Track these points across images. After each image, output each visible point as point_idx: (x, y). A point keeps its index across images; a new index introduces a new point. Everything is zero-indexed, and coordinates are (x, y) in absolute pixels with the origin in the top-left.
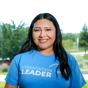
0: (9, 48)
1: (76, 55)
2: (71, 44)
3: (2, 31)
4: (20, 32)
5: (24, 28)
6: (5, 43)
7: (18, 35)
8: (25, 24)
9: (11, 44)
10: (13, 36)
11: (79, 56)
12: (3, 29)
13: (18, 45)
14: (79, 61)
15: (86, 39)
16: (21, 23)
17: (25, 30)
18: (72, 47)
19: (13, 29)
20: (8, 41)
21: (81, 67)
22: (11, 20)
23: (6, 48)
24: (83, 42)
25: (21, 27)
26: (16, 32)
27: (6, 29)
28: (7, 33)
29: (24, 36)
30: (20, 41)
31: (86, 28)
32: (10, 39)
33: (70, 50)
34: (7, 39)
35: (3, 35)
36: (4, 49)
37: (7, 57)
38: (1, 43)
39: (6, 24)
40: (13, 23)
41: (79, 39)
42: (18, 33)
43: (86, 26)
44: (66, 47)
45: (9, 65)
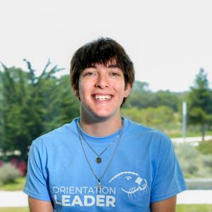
0: (18, 126)
1: (181, 144)
2: (167, 117)
3: (2, 85)
4: (45, 88)
5: (54, 78)
6: (10, 116)
7: (40, 95)
8: (58, 68)
9: (24, 116)
10: (28, 97)
11: (186, 146)
12: (4, 80)
13: (40, 120)
14: (188, 158)
15: (203, 106)
16: (47, 66)
17: (57, 83)
18: (171, 125)
19: (30, 82)
20: (17, 110)
21: (191, 173)
22: (25, 60)
23: (10, 125)
24: (197, 111)
25: (47, 76)
26: (37, 87)
27: (11, 81)
28: (15, 90)
29: (55, 97)
30: (44, 111)
31: (203, 79)
32: (21, 104)
33: (166, 132)
34: (14, 105)
35: (4, 95)
36: (7, 128)
37: (15, 149)
39: (13, 69)
40: (29, 67)
41: (188, 105)
42: (40, 91)
43: (204, 74)
44: (157, 124)
45: (18, 166)
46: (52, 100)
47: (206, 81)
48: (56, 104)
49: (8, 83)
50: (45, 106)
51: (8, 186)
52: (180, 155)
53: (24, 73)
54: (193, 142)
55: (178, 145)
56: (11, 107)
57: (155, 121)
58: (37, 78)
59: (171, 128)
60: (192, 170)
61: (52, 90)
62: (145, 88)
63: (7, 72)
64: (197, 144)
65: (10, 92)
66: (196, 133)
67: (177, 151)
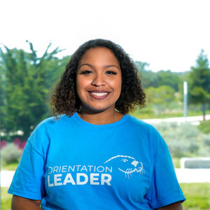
0: (20, 108)
1: (182, 124)
2: (168, 97)
3: (4, 67)
4: (47, 69)
5: (56, 58)
6: (12, 96)
7: (42, 76)
8: (59, 49)
9: (26, 97)
10: (31, 78)
11: (188, 126)
12: (6, 61)
13: (42, 100)
14: (189, 137)
15: (204, 85)
16: (49, 46)
17: (59, 64)
18: (172, 104)
19: (32, 63)
20: (19, 91)
21: (192, 152)
22: (27, 41)
23: (14, 106)
24: (198, 91)
25: (49, 57)
26: (39, 69)
27: (13, 61)
28: (16, 70)
30: (46, 91)
31: (204, 58)
32: (23, 85)
33: (167, 111)
34: (16, 86)
35: (7, 76)
36: (10, 109)
37: (18, 130)
38: (3, 96)
39: (15, 50)
40: (32, 48)
41: (188, 85)
42: (42, 71)
43: (204, 54)
44: (158, 104)
45: (21, 147)
47: (206, 60)
49: (10, 64)
50: (47, 87)
51: (11, 166)
52: (181, 135)
53: (27, 53)
54: (194, 121)
55: (179, 124)
56: (14, 89)
57: (156, 100)
58: (39, 59)
59: (173, 108)
60: (194, 149)
61: (54, 71)
62: (147, 68)
63: (10, 53)
64: (198, 124)
65: (12, 73)
66: (198, 112)
67: (178, 130)
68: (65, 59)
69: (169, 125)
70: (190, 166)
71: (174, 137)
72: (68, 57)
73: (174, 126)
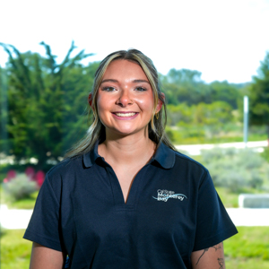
1: (241, 151)
2: (224, 116)
5: (80, 66)
7: (62, 88)
8: (85, 53)
10: (48, 91)
11: (250, 153)
14: (250, 167)
16: (71, 50)
17: (85, 72)
18: (229, 125)
19: (49, 71)
20: (32, 107)
21: (254, 186)
22: (43, 43)
24: (262, 109)
25: (71, 63)
26: (58, 78)
27: (26, 69)
28: (29, 81)
29: (81, 91)
30: (68, 108)
32: (38, 99)
33: (222, 134)
34: (29, 100)
39: (28, 54)
41: (250, 100)
42: (63, 82)
44: (211, 125)
45: (34, 178)
46: (77, 94)
48: (82, 99)
50: (71, 103)
51: (22, 203)
52: (239, 165)
53: (43, 59)
54: (257, 148)
55: (237, 151)
56: (26, 103)
57: (209, 120)
58: (58, 66)
59: (228, 131)
60: (256, 184)
61: (77, 82)
62: (196, 79)
63: (21, 58)
64: (261, 150)
65: (24, 84)
66: (261, 135)
67: (236, 159)
68: (91, 66)
69: (224, 152)
70: (250, 205)
71: (230, 167)
72: (95, 63)
73: (231, 153)
